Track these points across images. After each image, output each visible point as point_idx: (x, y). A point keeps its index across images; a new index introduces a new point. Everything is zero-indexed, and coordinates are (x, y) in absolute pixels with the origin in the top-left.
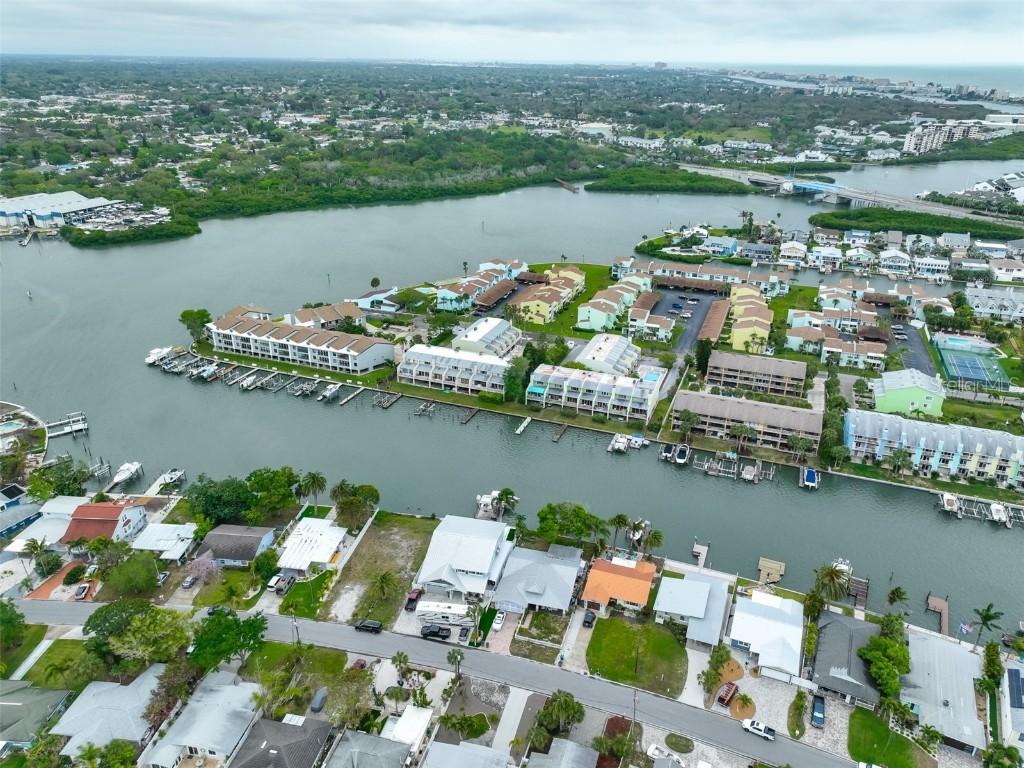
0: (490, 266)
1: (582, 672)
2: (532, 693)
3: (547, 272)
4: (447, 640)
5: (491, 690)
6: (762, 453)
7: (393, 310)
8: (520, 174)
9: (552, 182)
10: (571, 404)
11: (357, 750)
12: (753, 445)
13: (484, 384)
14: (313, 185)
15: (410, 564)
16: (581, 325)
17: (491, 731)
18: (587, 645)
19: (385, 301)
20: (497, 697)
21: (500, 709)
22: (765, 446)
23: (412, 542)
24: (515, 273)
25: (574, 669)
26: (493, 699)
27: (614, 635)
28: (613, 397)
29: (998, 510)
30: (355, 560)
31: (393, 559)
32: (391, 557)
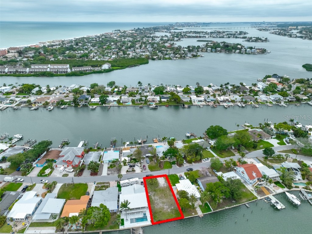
1: (89, 183)
2: (102, 175)
5: (111, 173)
15: (153, 198)
17: (109, 166)
18: (88, 189)
20: (109, 172)
21: (108, 170)
26: (110, 172)
27: (79, 194)
30: (171, 193)
31: (160, 198)
32: (161, 198)
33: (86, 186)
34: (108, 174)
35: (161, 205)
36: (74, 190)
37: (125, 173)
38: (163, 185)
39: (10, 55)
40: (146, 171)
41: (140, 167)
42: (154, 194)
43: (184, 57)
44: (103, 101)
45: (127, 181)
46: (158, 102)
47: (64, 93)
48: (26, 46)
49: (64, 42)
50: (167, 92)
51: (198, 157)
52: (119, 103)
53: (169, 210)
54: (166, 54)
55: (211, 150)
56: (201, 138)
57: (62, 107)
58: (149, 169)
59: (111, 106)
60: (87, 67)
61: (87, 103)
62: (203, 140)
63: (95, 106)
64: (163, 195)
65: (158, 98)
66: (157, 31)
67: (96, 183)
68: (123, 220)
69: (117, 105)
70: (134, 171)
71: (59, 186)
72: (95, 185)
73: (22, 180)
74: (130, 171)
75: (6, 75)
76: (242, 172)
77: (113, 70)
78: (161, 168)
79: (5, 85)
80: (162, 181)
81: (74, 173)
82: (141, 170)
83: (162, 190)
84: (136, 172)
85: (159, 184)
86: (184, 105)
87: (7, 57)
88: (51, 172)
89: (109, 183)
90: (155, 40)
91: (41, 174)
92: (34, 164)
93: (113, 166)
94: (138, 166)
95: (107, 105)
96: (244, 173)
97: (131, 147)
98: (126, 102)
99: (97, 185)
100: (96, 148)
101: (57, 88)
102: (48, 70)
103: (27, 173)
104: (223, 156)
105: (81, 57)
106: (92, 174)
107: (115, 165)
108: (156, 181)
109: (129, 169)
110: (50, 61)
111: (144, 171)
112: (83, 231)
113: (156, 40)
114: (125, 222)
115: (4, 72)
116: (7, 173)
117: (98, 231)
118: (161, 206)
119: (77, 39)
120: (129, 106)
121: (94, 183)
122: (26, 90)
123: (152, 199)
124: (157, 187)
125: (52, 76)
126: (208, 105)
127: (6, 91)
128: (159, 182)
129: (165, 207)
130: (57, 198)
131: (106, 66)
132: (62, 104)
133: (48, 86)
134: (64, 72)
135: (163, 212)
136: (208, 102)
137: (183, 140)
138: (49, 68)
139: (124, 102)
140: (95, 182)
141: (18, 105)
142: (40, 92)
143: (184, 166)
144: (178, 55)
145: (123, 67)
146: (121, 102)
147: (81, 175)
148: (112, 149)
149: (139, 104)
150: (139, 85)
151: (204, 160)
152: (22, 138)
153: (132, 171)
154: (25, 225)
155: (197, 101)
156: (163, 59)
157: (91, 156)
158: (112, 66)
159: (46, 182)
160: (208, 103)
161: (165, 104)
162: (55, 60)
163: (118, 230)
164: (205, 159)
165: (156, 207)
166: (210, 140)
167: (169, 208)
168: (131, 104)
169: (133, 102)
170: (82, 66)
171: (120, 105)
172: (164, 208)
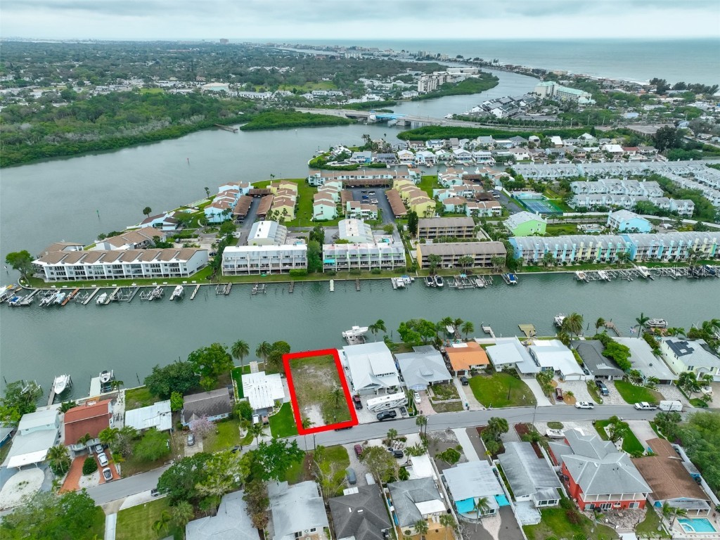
0: (227, 187)
1: (481, 409)
2: (465, 428)
3: (268, 187)
4: (395, 418)
5: (443, 435)
6: (477, 271)
7: (173, 228)
8: (188, 122)
9: (213, 127)
10: (354, 266)
11: (407, 491)
12: (470, 268)
13: (291, 264)
14: (18, 144)
15: (334, 384)
16: (319, 218)
17: (462, 455)
18: (473, 395)
19: (165, 223)
20: (450, 437)
21: (456, 442)
22: (476, 267)
23: (325, 370)
24: (245, 191)
25: (476, 409)
26: (449, 439)
27: (482, 385)
28: (380, 256)
29: (602, 274)
30: (297, 391)
31: (321, 384)
32: (318, 383)
34: (449, 431)
35: (319, 373)
37: (408, 436)
38: (311, 409)
40: (355, 445)
64: (314, 389)
70: (387, 443)
80: (314, 416)
82: (367, 446)
83: (314, 398)
84: (380, 441)
85: (322, 412)
99: (458, 401)
124: (325, 405)
128: (322, 416)
135: (318, 364)
165: (329, 370)
167: (306, 370)
172: (314, 369)
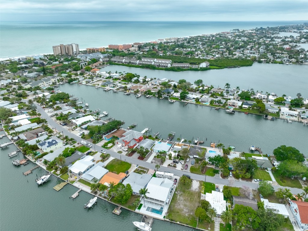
1: (133, 164)
2: (146, 162)
18: (130, 169)
26: (155, 161)
33: (129, 165)
34: (152, 162)
35: (182, 206)
36: (119, 166)
37: (167, 166)
38: (195, 189)
39: (132, 49)
40: (186, 171)
41: (183, 165)
42: (181, 194)
43: (302, 62)
44: (183, 97)
45: (162, 173)
46: (237, 107)
47: (155, 85)
48: (147, 42)
49: (179, 40)
50: (255, 98)
51: (248, 175)
52: (197, 101)
53: (187, 215)
54: (279, 58)
55: (272, 172)
56: (266, 156)
57: (147, 96)
58: (190, 170)
59: (188, 103)
60: (187, 63)
61: (168, 97)
62: (267, 159)
63: (174, 101)
64: (189, 199)
65: (240, 103)
66: (283, 31)
67: (138, 167)
68: (141, 205)
69: (194, 103)
70: (175, 167)
71: (111, 159)
72: (136, 168)
73: (90, 146)
74: (171, 166)
75: (123, 65)
76: (295, 210)
77: (210, 69)
78: (202, 173)
79: (116, 73)
80: (195, 185)
81: (127, 152)
82: (182, 168)
83: (192, 194)
84: (177, 169)
85: (191, 186)
86: (266, 116)
87: (130, 51)
88: (112, 147)
89: (148, 170)
90: (274, 41)
91: (105, 146)
92: (104, 137)
93: (159, 156)
94: (181, 164)
95: (184, 101)
96: (297, 212)
97: (184, 144)
98: (204, 102)
99: (138, 168)
100: (154, 137)
101: (152, 80)
102: (153, 63)
103: (97, 142)
104: (283, 184)
105: (186, 54)
106: (139, 158)
107: (161, 156)
108: (190, 183)
109: (171, 164)
110: (159, 56)
111: (184, 170)
112: (108, 200)
113: (276, 41)
114: (142, 208)
115: (122, 62)
116: (85, 138)
117: (119, 205)
118: (181, 208)
119: (192, 37)
120: (206, 106)
121: (136, 165)
122: (129, 78)
123: (177, 197)
124: (188, 189)
125: (154, 69)
126: (301, 122)
127: (115, 77)
128: (192, 185)
129: (185, 210)
130: (105, 168)
131: (204, 65)
132: (148, 94)
133: (146, 77)
134: (165, 66)
135: (180, 213)
136: (302, 118)
137: (244, 152)
138: (154, 61)
139: (202, 102)
140: (138, 165)
141: (118, 89)
142: (137, 81)
143: (229, 179)
144: (293, 59)
145: (221, 67)
146: (200, 100)
147: (131, 156)
148: (168, 141)
149: (216, 106)
150: (226, 86)
151: (254, 181)
152: (107, 115)
153: (174, 166)
154: (76, 179)
155: (286, 114)
156: (272, 63)
157: (145, 143)
158: (210, 65)
159: (104, 153)
160: (301, 120)
161: (246, 111)
162: (163, 55)
163: (133, 211)
164: (257, 180)
165: (176, 206)
166: (275, 161)
167: (188, 212)
168: (208, 104)
169: (211, 102)
170: (182, 62)
171: (198, 103)
172: (183, 210)
